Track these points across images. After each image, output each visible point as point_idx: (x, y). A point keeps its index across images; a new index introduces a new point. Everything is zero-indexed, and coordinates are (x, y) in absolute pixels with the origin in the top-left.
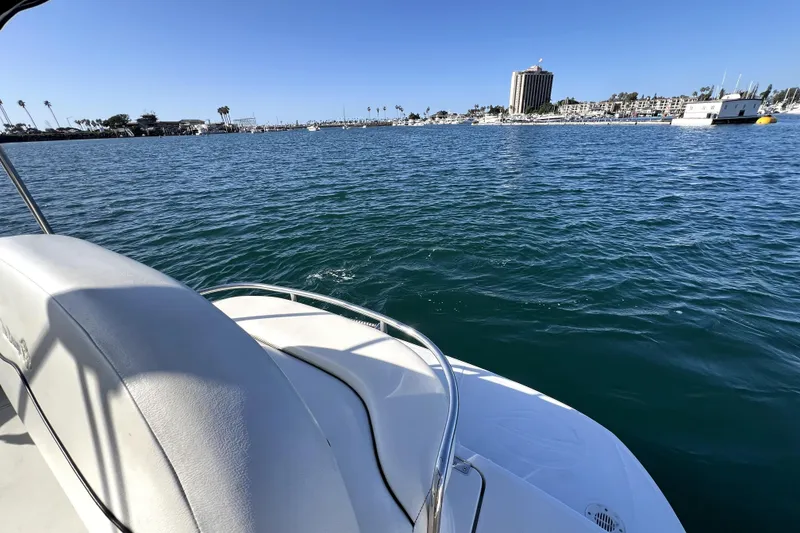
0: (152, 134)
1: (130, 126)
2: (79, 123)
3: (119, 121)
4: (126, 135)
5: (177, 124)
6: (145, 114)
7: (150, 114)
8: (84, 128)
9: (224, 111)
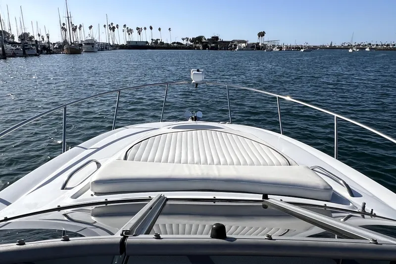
0: (212, 48)
1: (202, 43)
2: (183, 39)
3: (199, 39)
4: (198, 48)
5: (228, 42)
6: (214, 36)
7: (216, 36)
8: (184, 42)
9: (262, 34)
